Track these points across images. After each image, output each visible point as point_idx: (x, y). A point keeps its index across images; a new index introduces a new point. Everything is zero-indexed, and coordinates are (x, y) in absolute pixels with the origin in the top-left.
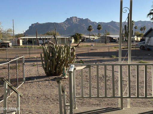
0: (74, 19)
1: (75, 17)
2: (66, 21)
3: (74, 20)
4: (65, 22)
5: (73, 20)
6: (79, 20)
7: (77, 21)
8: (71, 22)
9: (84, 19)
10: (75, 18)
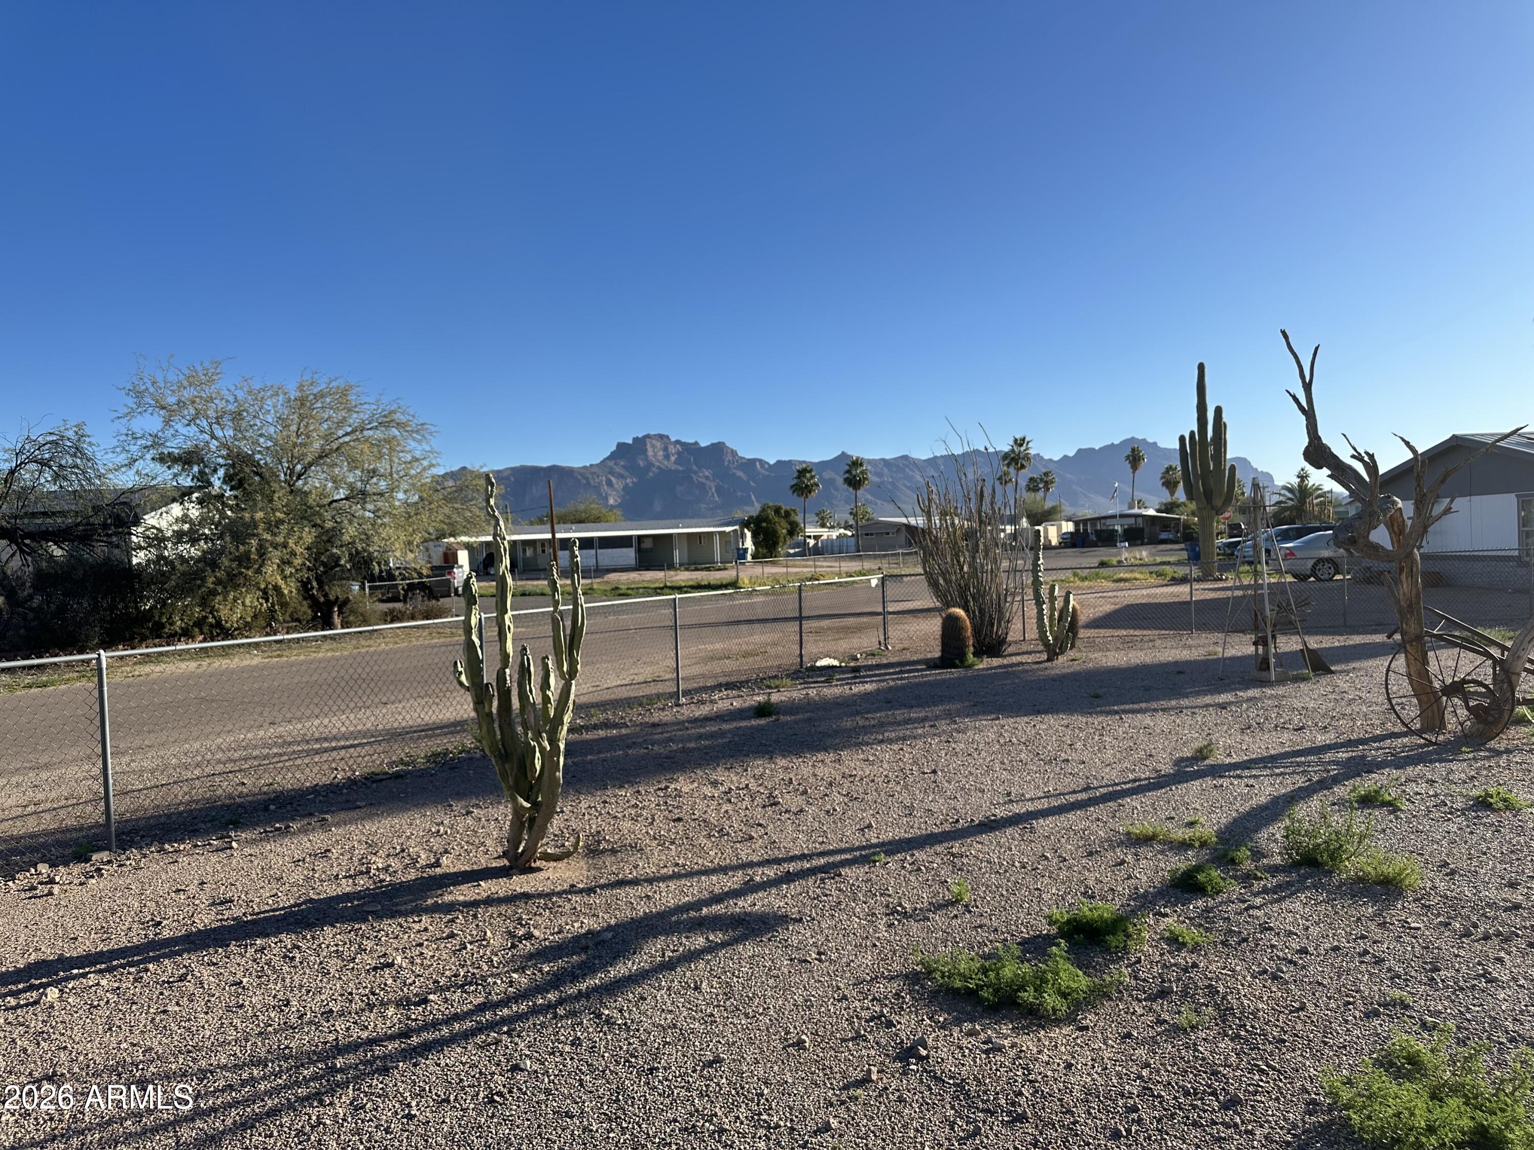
0: (653, 446)
1: (661, 437)
2: (613, 456)
3: (654, 453)
4: (611, 464)
5: (650, 453)
6: (678, 453)
7: (667, 457)
8: (641, 463)
9: (703, 444)
10: (658, 444)
